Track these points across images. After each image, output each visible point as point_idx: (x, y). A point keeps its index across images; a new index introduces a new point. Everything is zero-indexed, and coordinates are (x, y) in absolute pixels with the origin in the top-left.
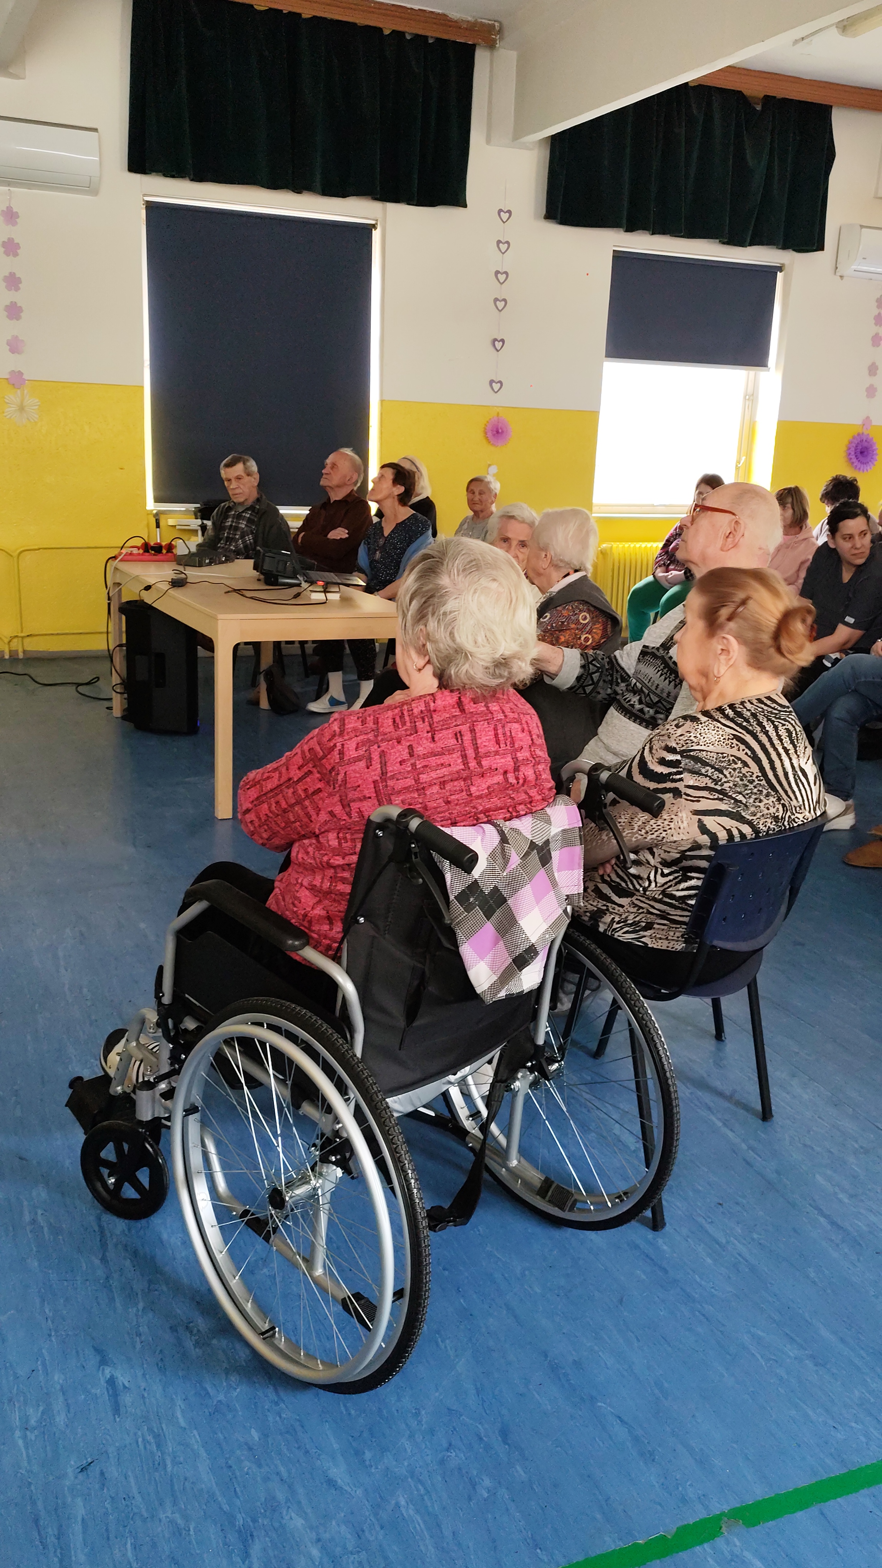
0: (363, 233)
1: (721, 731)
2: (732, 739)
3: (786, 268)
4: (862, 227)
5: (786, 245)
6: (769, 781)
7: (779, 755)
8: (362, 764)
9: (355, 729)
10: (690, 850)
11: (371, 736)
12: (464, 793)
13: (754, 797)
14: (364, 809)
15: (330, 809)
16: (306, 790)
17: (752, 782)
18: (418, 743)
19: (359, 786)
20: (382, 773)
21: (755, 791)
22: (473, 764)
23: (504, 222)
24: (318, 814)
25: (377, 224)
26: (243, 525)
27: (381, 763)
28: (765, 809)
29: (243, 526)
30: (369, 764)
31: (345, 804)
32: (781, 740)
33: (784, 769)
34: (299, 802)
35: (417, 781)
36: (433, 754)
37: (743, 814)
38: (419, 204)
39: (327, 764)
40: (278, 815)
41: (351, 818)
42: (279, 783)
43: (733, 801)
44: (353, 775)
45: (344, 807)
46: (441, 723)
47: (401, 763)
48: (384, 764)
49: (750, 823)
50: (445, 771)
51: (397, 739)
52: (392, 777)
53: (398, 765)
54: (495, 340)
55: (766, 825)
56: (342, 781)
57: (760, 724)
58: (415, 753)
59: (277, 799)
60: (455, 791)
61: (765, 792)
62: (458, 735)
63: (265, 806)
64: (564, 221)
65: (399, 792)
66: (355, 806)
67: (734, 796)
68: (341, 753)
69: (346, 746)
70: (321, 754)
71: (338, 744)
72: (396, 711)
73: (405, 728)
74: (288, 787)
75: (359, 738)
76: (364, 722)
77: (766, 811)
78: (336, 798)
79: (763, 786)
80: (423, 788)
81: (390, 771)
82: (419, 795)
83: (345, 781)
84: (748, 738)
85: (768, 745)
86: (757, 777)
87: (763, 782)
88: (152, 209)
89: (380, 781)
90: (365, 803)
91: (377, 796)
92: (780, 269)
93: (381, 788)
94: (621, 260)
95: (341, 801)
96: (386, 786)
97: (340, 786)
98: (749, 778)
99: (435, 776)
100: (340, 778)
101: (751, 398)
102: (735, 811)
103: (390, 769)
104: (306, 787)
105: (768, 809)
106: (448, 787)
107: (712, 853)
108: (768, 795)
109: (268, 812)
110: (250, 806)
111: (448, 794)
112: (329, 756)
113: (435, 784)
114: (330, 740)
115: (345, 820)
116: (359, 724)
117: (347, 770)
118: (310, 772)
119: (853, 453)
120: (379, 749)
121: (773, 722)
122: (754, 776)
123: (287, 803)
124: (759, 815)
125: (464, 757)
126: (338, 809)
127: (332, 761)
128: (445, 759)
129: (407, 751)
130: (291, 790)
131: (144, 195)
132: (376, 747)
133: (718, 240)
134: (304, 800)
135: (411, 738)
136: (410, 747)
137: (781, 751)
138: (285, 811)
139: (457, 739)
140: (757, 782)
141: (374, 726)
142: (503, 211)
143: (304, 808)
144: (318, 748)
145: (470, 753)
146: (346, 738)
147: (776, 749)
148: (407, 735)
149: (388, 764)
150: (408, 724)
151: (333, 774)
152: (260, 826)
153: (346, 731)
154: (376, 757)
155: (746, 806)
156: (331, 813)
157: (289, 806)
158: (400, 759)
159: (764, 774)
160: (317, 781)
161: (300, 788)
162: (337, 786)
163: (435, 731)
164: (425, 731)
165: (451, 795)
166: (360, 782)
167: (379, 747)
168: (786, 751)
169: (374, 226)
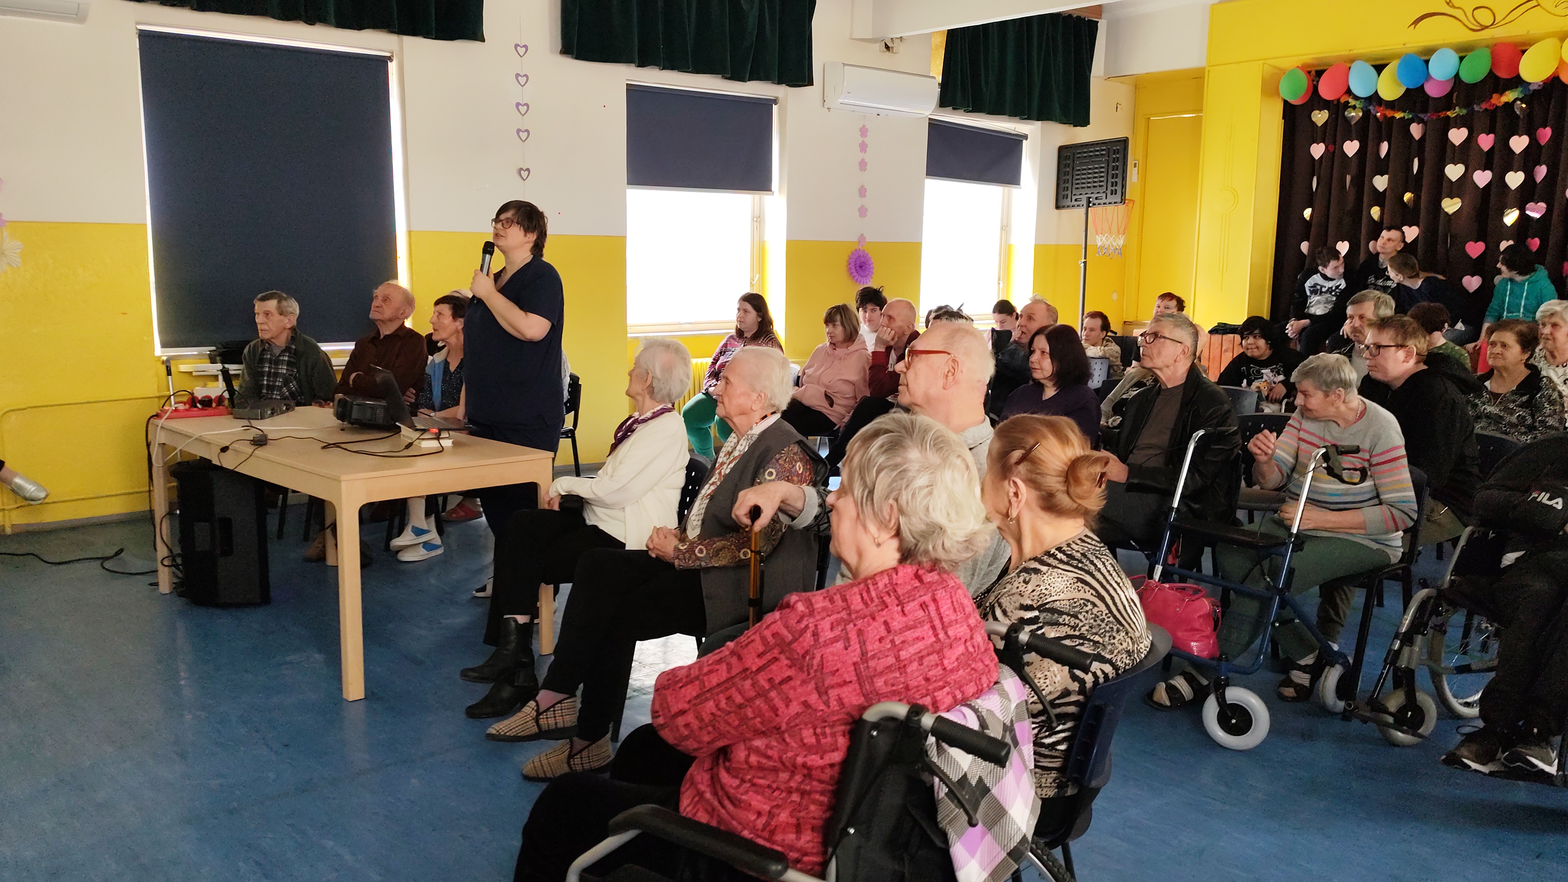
0: (379, 64)
1: (1064, 577)
2: (1077, 582)
3: (780, 100)
4: (844, 65)
5: (780, 80)
6: (1115, 617)
7: (1115, 589)
8: (840, 645)
9: (824, 609)
10: (1058, 698)
11: (844, 614)
12: (939, 668)
13: (1108, 635)
14: (844, 696)
15: (803, 699)
16: (770, 680)
17: (1103, 620)
18: (892, 619)
19: (838, 670)
20: (863, 655)
21: (1107, 628)
22: (941, 635)
23: (521, 57)
24: (787, 706)
25: (393, 56)
26: (283, 369)
27: (860, 642)
28: (1119, 645)
29: (285, 371)
30: (847, 645)
31: (822, 691)
32: (1111, 575)
33: (1122, 602)
34: (762, 694)
35: (897, 658)
36: (908, 628)
37: (1103, 654)
38: (437, 38)
39: (799, 648)
40: (730, 713)
41: (829, 707)
42: (729, 676)
43: (1092, 643)
44: (830, 658)
45: (820, 696)
46: (907, 595)
47: (881, 640)
48: (863, 643)
49: (1110, 662)
50: (920, 645)
51: (871, 615)
52: (873, 657)
53: (877, 643)
54: (521, 169)
55: (1123, 661)
56: (818, 666)
57: (1092, 562)
58: (892, 628)
59: (728, 693)
60: (932, 666)
61: (1115, 628)
62: (924, 606)
63: (711, 704)
64: (579, 57)
65: (881, 674)
66: (833, 693)
67: (1092, 638)
68: (815, 634)
69: (819, 627)
70: (790, 637)
71: (810, 625)
72: (862, 586)
73: (874, 604)
74: (744, 679)
75: (832, 617)
76: (832, 601)
77: (1120, 647)
78: (812, 685)
79: (1112, 623)
80: (905, 666)
81: (871, 651)
82: (901, 674)
83: (822, 665)
84: (1088, 578)
85: (1105, 583)
86: (1106, 614)
87: (1111, 619)
88: (144, 36)
89: (860, 662)
90: (845, 689)
91: (859, 679)
92: (775, 101)
93: (862, 670)
94: (634, 93)
95: (817, 688)
96: (868, 667)
97: (816, 671)
98: (1101, 617)
99: (913, 652)
100: (816, 662)
101: (758, 220)
102: (1096, 652)
103: (870, 648)
104: (771, 676)
105: (1122, 644)
106: (926, 661)
107: (1081, 698)
108: (1118, 631)
109: (714, 711)
110: (686, 706)
111: (926, 670)
112: (801, 639)
113: (915, 660)
114: (798, 622)
115: (822, 710)
116: (827, 604)
117: (823, 652)
118: (776, 659)
119: (853, 268)
120: (856, 628)
121: (1100, 559)
122: (1104, 614)
123: (743, 697)
124: (1116, 652)
125: (933, 628)
126: (813, 698)
127: (805, 644)
128: (918, 633)
129: (883, 627)
130: (748, 682)
131: (138, 23)
132: (851, 625)
133: (720, 76)
134: (768, 691)
135: (884, 613)
136: (886, 623)
137: (1115, 585)
138: (740, 706)
139: (924, 610)
140: (1107, 620)
141: (844, 604)
142: (519, 46)
143: (768, 700)
144: (785, 632)
145: (937, 622)
146: (818, 617)
147: (1111, 585)
148: (879, 611)
149: (868, 643)
150: (876, 600)
151: (808, 658)
152: (701, 728)
153: (816, 612)
154: (853, 636)
155: (1104, 645)
156: (806, 704)
157: (747, 700)
158: (878, 637)
159: (1111, 612)
160: (785, 668)
161: (762, 680)
162: (812, 671)
163: (903, 604)
164: (895, 605)
165: (929, 671)
166: (839, 665)
167: (855, 625)
168: (1118, 584)
169: (390, 59)
